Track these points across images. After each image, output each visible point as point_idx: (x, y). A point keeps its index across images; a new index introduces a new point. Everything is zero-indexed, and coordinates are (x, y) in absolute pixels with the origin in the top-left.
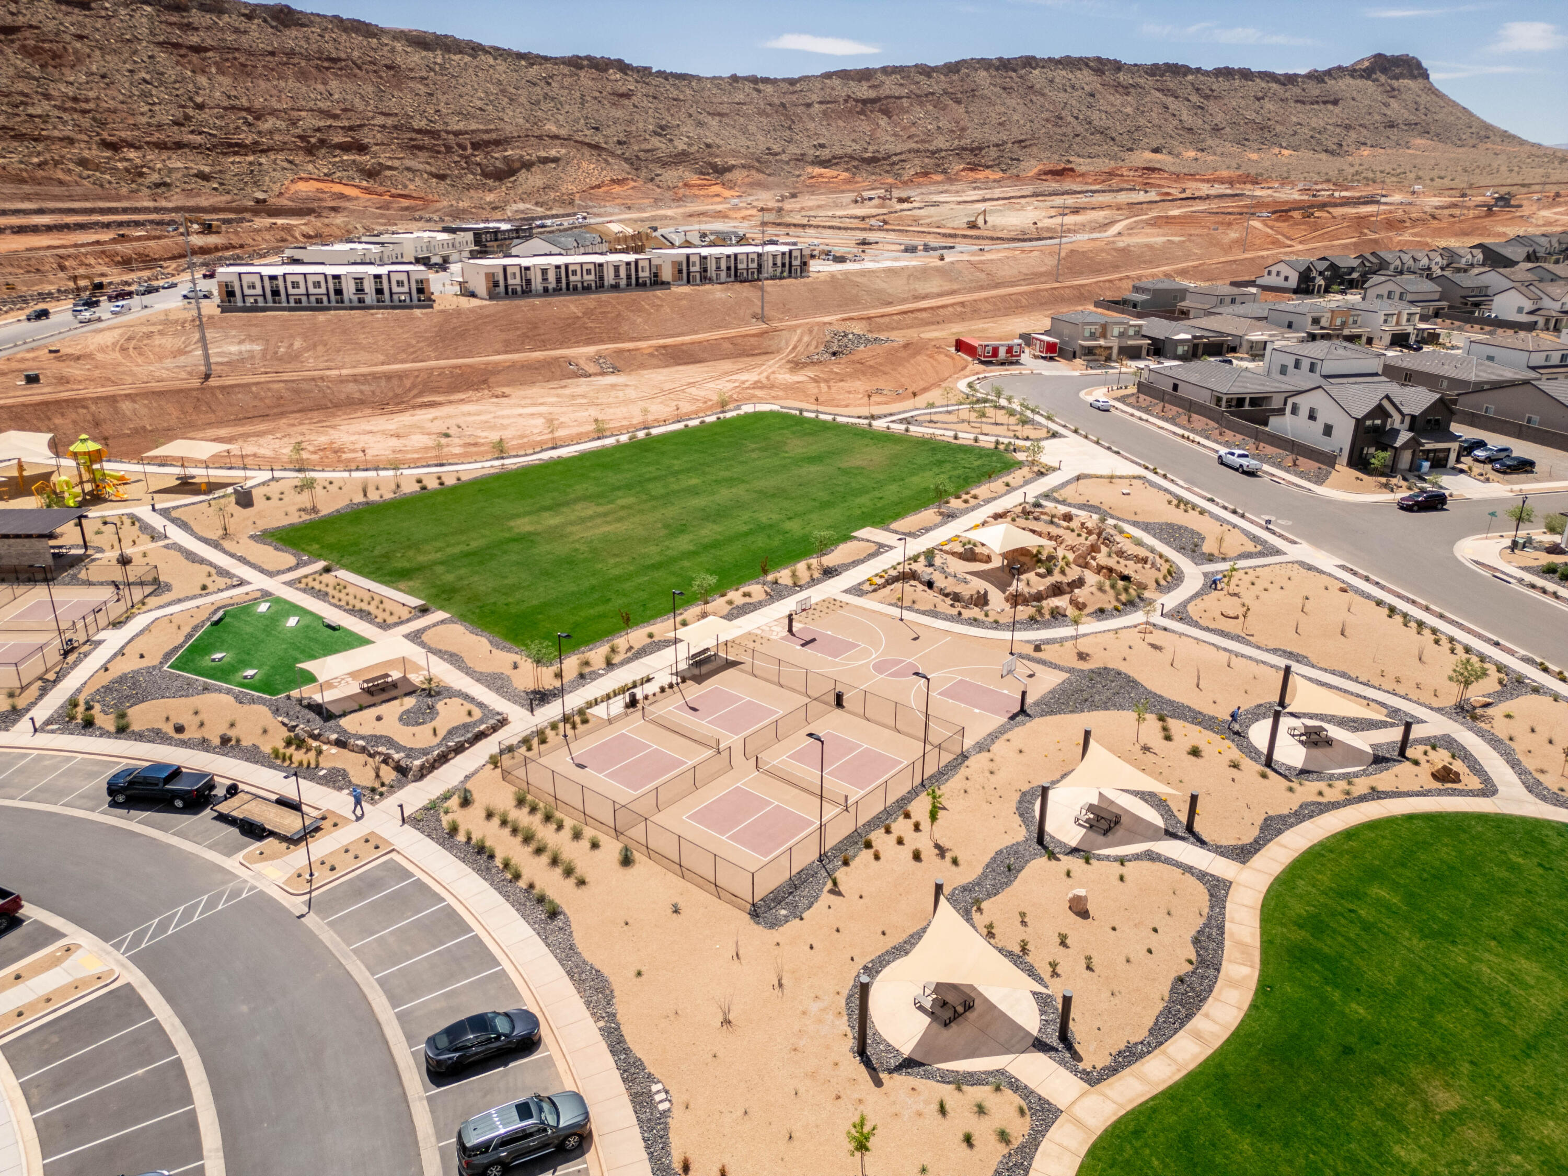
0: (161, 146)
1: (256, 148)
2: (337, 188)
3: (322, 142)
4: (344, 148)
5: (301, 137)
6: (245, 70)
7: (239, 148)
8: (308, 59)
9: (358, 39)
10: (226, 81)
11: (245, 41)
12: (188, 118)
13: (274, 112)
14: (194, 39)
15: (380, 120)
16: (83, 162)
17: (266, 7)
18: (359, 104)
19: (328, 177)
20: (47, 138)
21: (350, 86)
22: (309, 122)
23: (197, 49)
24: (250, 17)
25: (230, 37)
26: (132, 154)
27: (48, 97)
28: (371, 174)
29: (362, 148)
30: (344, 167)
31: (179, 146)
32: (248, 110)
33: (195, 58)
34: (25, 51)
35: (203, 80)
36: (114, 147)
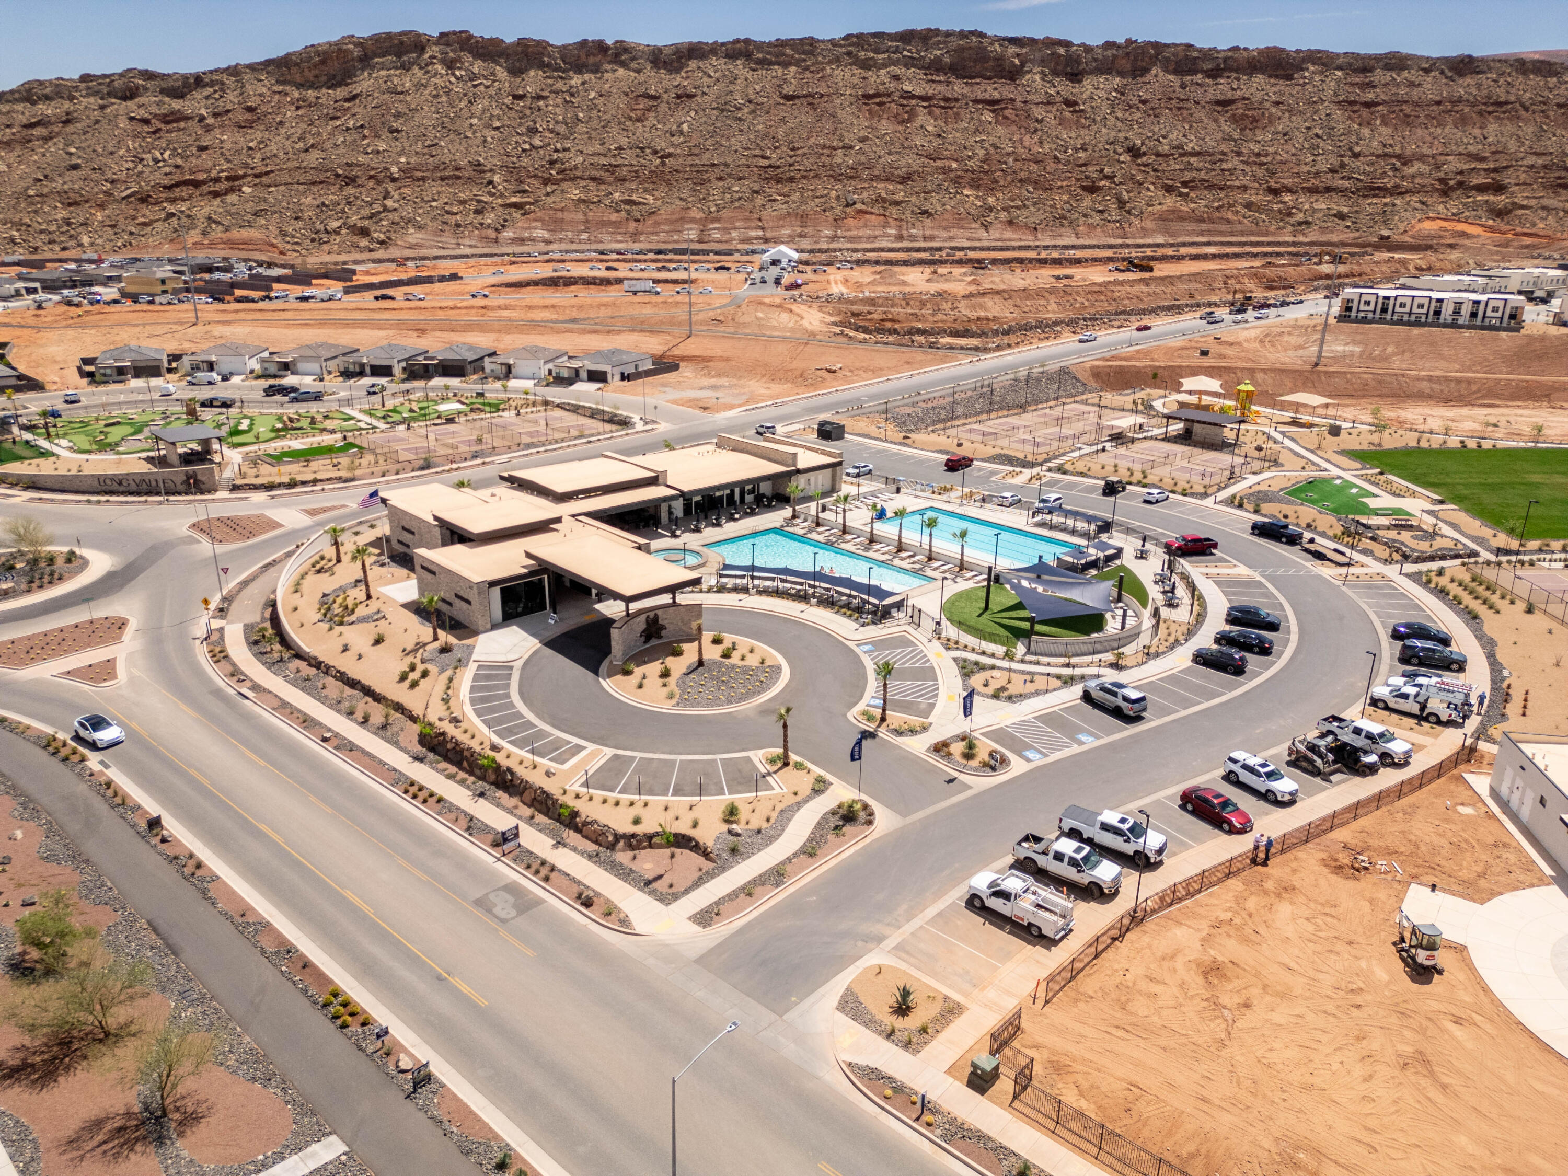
0: (1313, 190)
1: (1397, 191)
2: (1461, 227)
3: (1461, 184)
4: (1481, 189)
5: (1441, 180)
6: (1407, 120)
7: (1381, 191)
8: (1473, 105)
9: (1535, 80)
10: (1386, 131)
11: (1416, 93)
12: (1343, 165)
13: (1422, 158)
14: (1370, 96)
15: (1531, 160)
16: (1249, 206)
17: (1446, 60)
18: (1512, 145)
19: (1456, 217)
20: (1230, 187)
21: (1509, 128)
22: (1454, 164)
23: (1368, 105)
24: (1427, 71)
25: (1403, 91)
26: (1288, 198)
27: (1239, 154)
28: (1500, 213)
29: (1499, 188)
30: (1475, 206)
31: (1328, 190)
32: (1398, 157)
33: (1365, 113)
34: (1234, 119)
35: (1366, 132)
36: (1275, 192)
